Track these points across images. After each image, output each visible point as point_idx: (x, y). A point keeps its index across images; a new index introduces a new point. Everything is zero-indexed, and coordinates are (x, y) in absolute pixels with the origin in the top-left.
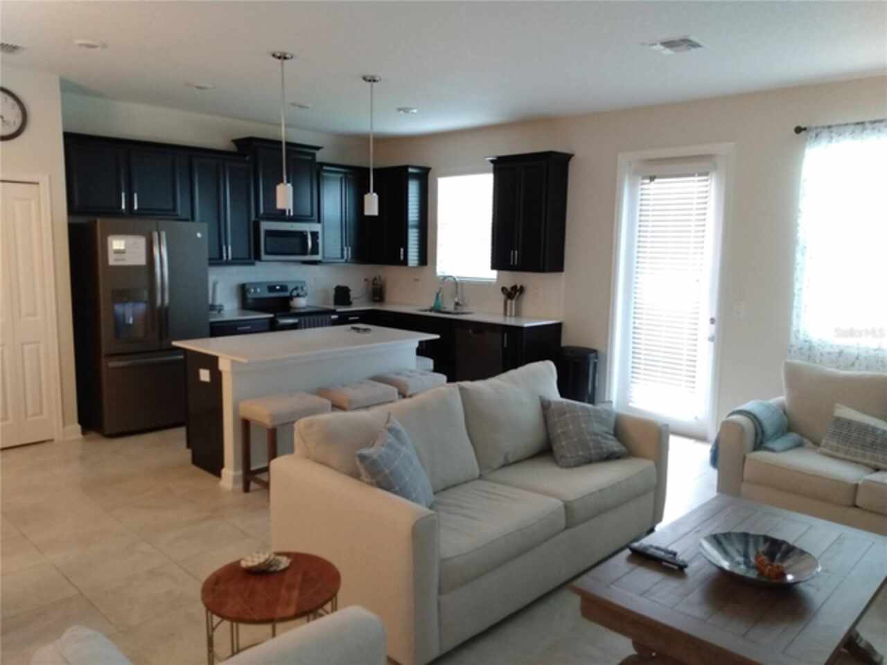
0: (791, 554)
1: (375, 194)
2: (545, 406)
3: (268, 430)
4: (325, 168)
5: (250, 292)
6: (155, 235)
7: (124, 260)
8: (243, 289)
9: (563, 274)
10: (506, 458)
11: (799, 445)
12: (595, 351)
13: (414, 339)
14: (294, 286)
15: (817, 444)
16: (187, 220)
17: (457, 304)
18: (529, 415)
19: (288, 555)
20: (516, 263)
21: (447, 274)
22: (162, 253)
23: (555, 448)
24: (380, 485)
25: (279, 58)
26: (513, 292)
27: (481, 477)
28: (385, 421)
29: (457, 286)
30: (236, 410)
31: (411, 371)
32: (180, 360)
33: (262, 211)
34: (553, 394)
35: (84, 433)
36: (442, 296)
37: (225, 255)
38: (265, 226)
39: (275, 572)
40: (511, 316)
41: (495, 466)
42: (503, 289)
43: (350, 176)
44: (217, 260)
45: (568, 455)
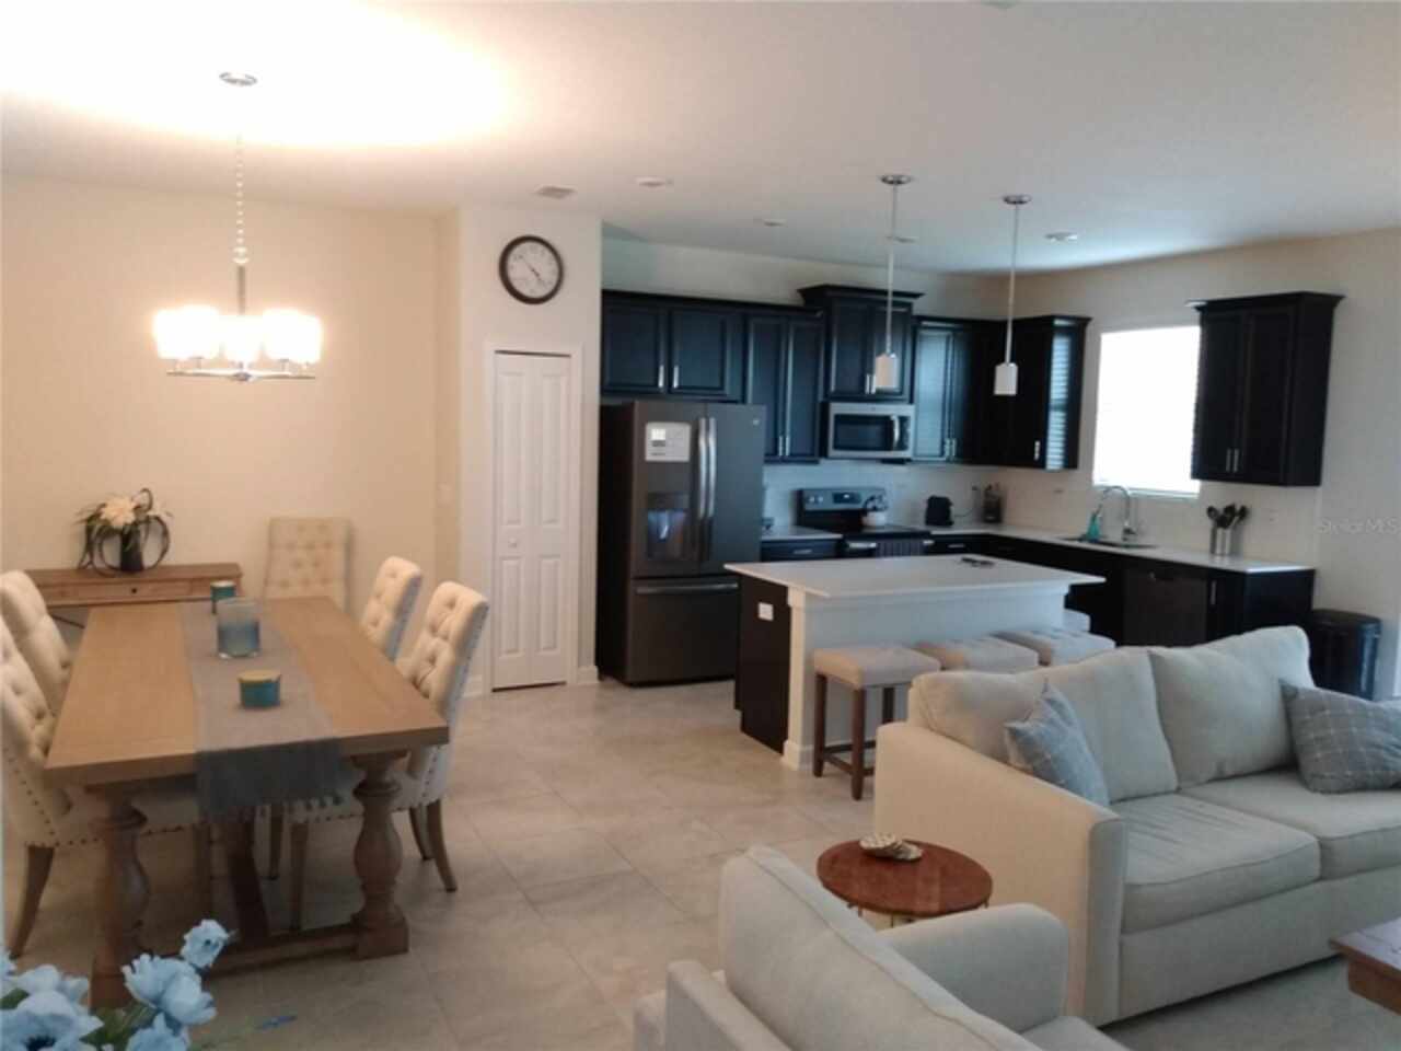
1: (1013, 365)
2: (1288, 696)
3: (856, 691)
4: (925, 323)
5: (808, 502)
6: (703, 422)
7: (663, 454)
8: (800, 497)
9: (1319, 490)
10: (1220, 768)
12: (1376, 621)
13: (1061, 582)
14: (870, 495)
16: (735, 402)
17: (1128, 531)
18: (1261, 706)
19: (918, 844)
20: (1235, 469)
21: (1111, 483)
22: (709, 444)
23: (1303, 761)
24: (1036, 773)
25: (891, 183)
26: (1228, 516)
27: (1178, 791)
28: (1042, 689)
29: (1127, 502)
30: (809, 661)
31: (1057, 630)
32: (734, 590)
33: (833, 388)
34: (1303, 678)
35: (601, 677)
36: (1101, 519)
37: (781, 449)
38: (837, 408)
39: (904, 861)
40: (1222, 555)
41: (1204, 776)
42: (1211, 510)
43: (960, 334)
44: (772, 457)
45: (1327, 774)
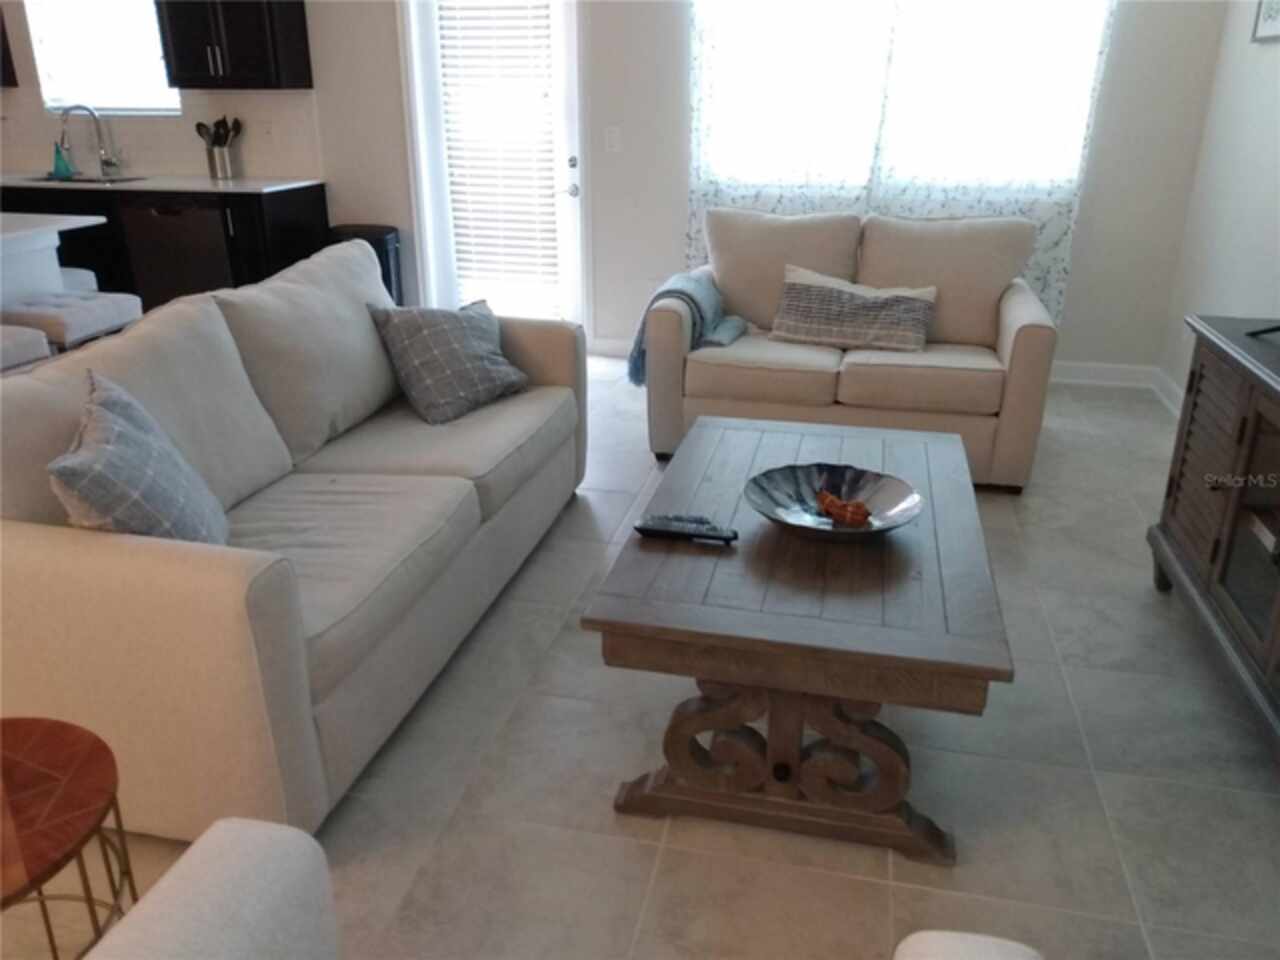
0: (862, 482)
2: (380, 321)
10: (333, 425)
11: (743, 333)
12: (393, 230)
13: (46, 231)
15: (766, 328)
17: (107, 163)
20: (220, 71)
21: (69, 102)
23: (411, 393)
24: (123, 528)
26: (221, 132)
27: (296, 469)
28: (88, 388)
29: (98, 126)
31: (57, 296)
36: (69, 149)
40: (225, 178)
41: (317, 444)
42: (201, 128)
45: (441, 401)
